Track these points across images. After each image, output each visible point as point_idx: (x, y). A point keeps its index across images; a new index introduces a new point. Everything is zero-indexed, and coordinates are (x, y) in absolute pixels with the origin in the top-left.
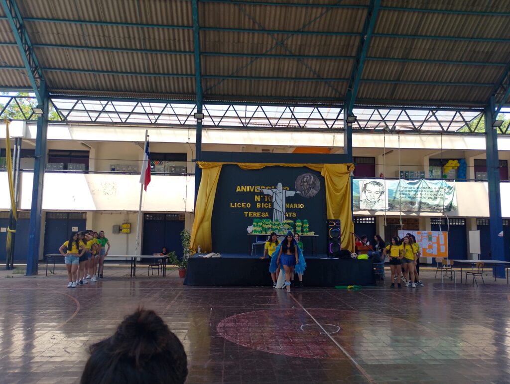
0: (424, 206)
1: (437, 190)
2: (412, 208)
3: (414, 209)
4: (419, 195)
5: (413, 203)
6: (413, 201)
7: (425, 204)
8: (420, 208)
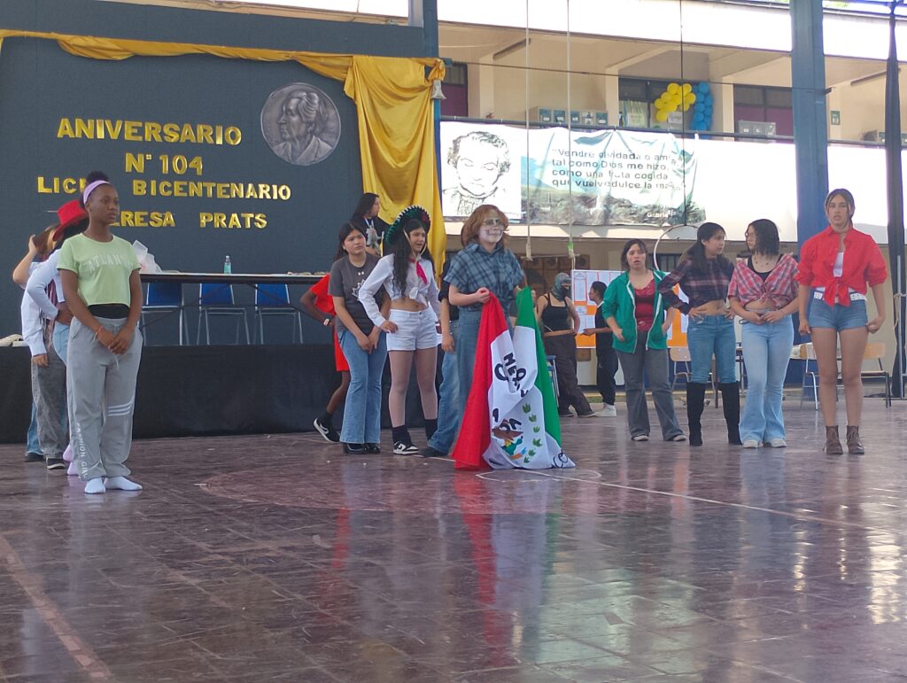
0: (619, 210)
1: (653, 162)
2: (586, 216)
3: (591, 217)
4: (606, 178)
5: (588, 201)
6: (588, 194)
7: (621, 203)
8: (607, 215)
